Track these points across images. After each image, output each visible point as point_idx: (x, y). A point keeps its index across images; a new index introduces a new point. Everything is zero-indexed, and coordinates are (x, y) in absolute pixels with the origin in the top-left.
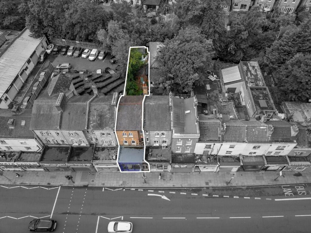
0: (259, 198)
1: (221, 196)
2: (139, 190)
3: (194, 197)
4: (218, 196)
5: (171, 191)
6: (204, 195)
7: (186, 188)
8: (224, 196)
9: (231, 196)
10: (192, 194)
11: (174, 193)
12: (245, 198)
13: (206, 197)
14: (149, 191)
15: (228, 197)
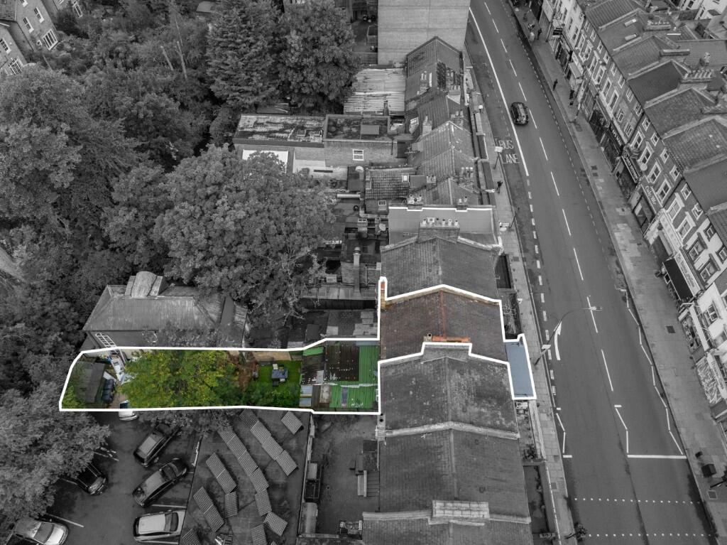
0: (529, 193)
1: (536, 242)
2: (553, 378)
3: (546, 281)
4: (536, 246)
5: (543, 318)
6: (539, 266)
7: (532, 294)
8: (535, 237)
9: (533, 228)
10: (541, 284)
11: (544, 313)
12: (532, 210)
13: (542, 263)
14: (550, 358)
15: (534, 232)
